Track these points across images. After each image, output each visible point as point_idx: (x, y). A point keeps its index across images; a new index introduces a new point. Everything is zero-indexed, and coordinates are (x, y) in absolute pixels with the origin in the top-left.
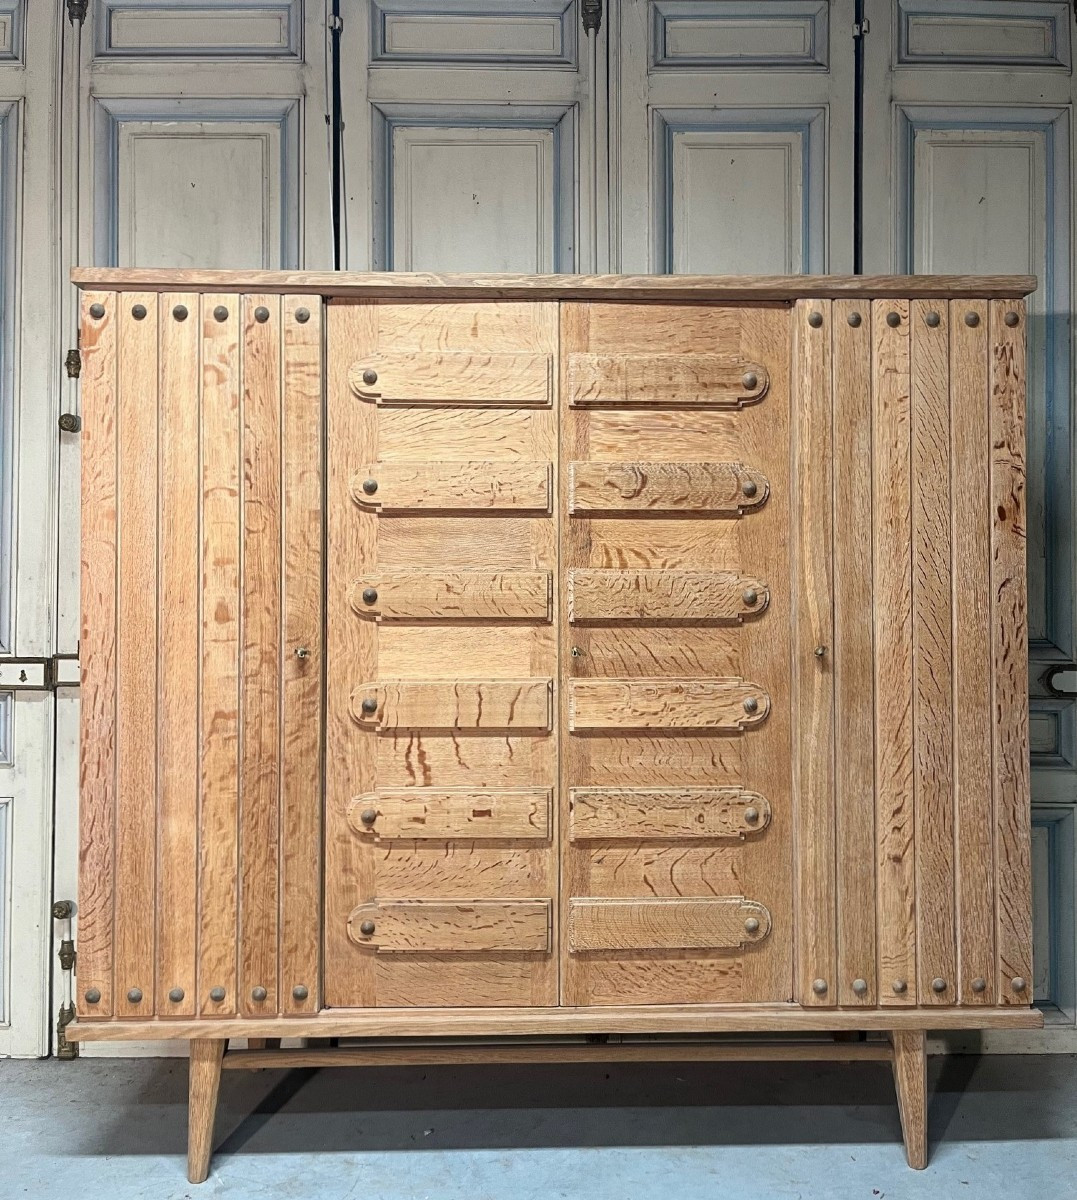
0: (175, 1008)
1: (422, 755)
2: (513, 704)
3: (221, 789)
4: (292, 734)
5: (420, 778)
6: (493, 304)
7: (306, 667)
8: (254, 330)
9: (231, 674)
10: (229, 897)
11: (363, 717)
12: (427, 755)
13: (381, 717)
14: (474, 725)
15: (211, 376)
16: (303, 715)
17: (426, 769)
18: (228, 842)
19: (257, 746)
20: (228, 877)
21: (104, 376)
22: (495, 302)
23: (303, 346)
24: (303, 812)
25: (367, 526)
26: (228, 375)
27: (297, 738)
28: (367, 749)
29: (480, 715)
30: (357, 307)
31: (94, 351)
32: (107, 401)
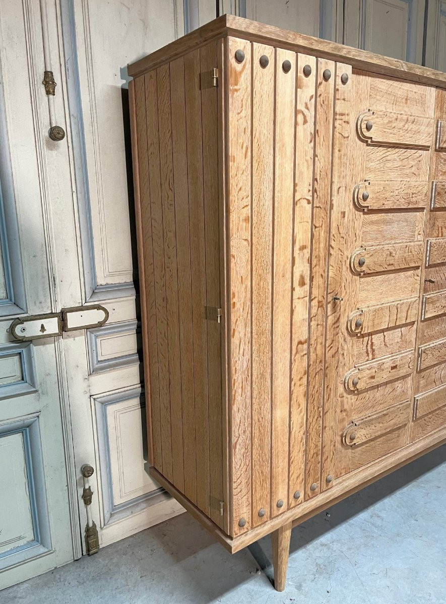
0: (278, 510)
1: (372, 344)
2: (407, 312)
3: (300, 385)
4: (329, 346)
5: (371, 356)
6: (414, 85)
7: (336, 307)
8: (322, 86)
9: (305, 318)
10: (302, 443)
11: (355, 330)
12: (374, 344)
13: (362, 329)
14: (394, 325)
15: (300, 118)
16: (334, 334)
17: (373, 351)
18: (302, 414)
19: (315, 356)
20: (302, 433)
21: (243, 111)
22: (415, 84)
23: (343, 101)
24: (332, 388)
25: (358, 220)
26: (308, 119)
27: (331, 347)
28: (352, 346)
29: (397, 319)
30: (361, 76)
31: (236, 90)
32: (245, 132)
